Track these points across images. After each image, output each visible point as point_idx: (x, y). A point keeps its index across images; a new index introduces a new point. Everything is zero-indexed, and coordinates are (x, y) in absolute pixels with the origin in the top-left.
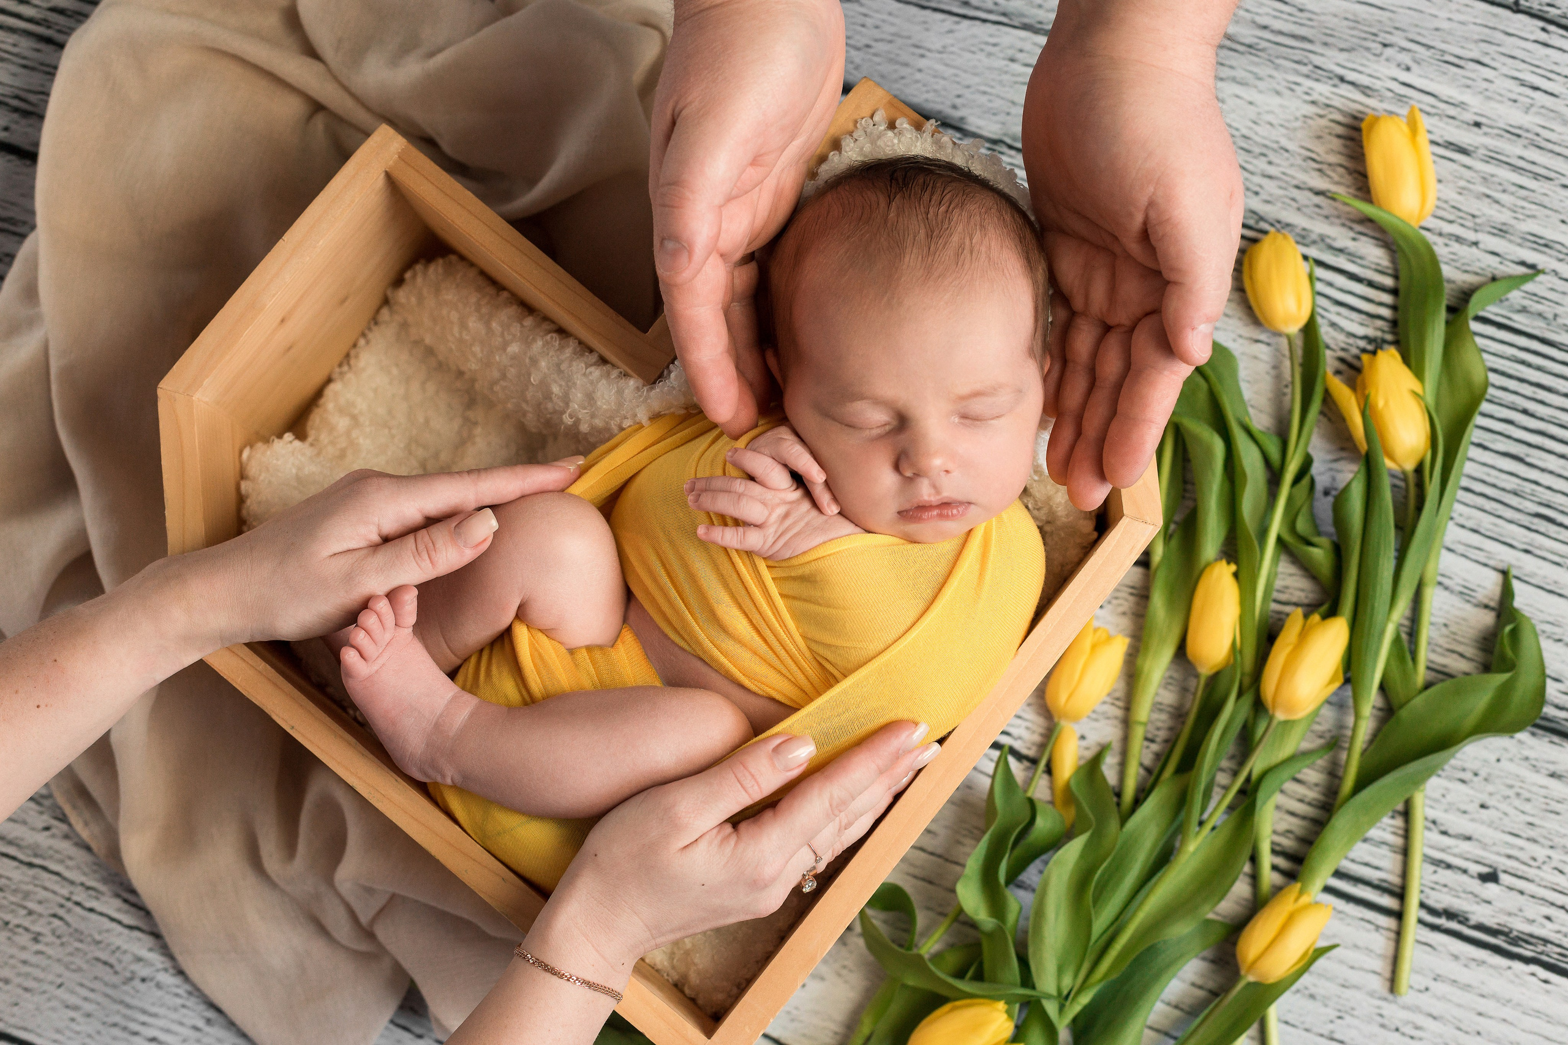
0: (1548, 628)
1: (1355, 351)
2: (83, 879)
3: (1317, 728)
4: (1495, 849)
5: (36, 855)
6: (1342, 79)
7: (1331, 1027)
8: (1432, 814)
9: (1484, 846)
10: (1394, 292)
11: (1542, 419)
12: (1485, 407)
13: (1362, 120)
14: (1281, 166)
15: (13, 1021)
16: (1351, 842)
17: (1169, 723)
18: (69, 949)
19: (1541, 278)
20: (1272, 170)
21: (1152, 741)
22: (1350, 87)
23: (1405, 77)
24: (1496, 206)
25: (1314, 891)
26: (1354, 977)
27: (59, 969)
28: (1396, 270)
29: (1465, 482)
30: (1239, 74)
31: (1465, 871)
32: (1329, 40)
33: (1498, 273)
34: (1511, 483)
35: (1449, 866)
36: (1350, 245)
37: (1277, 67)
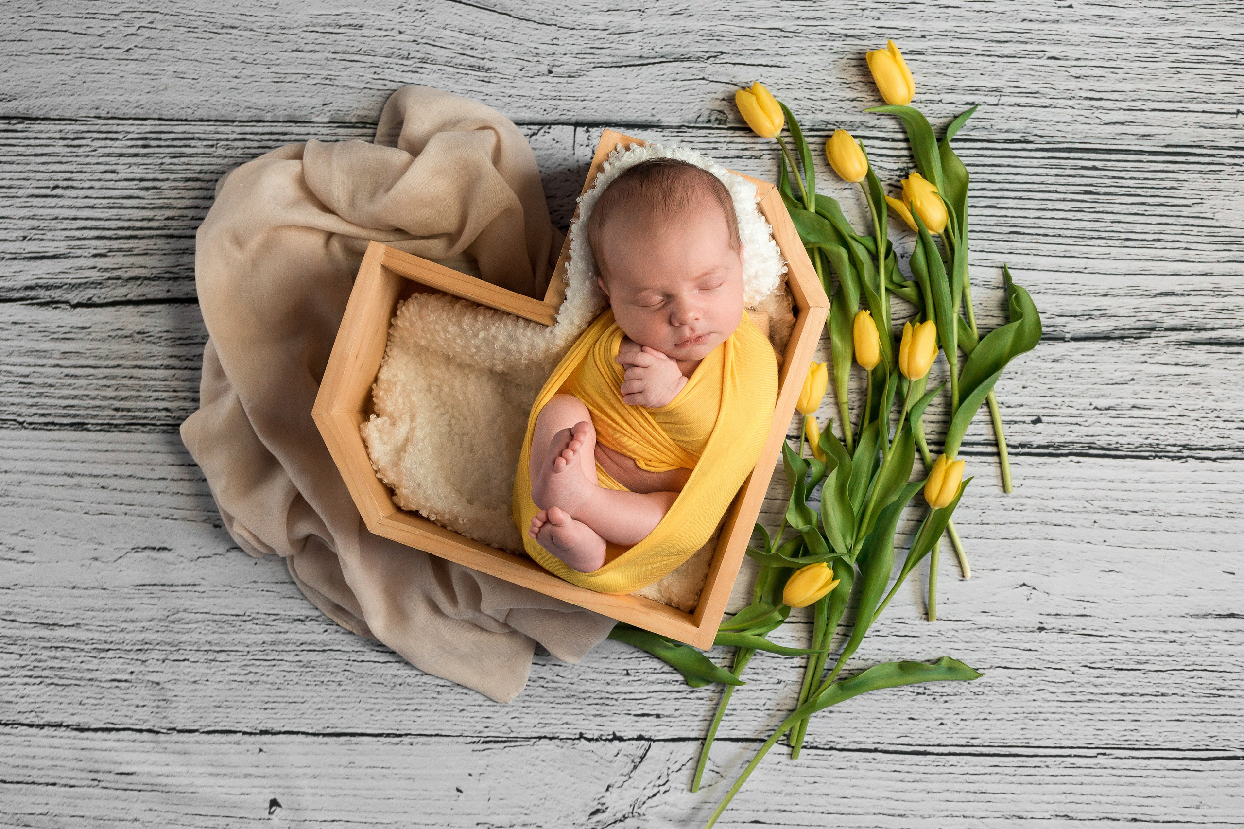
0: (1031, 288)
1: (896, 178)
2: (353, 648)
3: (932, 376)
4: (1036, 406)
5: (325, 646)
6: (846, 36)
7: (981, 518)
8: (1000, 400)
9: (1030, 407)
10: (906, 140)
11: (1000, 182)
12: (971, 185)
13: (865, 54)
14: (830, 91)
15: (342, 726)
16: (965, 427)
17: (858, 398)
18: (358, 683)
19: (979, 108)
20: (826, 96)
21: (852, 409)
22: (852, 39)
23: (878, 24)
24: (945, 77)
25: (954, 456)
26: (985, 491)
27: (356, 694)
28: (903, 128)
29: (970, 228)
30: (794, 50)
31: (1024, 422)
32: (834, 15)
33: (957, 113)
34: (993, 220)
35: (1016, 422)
36: (877, 122)
37: (811, 40)
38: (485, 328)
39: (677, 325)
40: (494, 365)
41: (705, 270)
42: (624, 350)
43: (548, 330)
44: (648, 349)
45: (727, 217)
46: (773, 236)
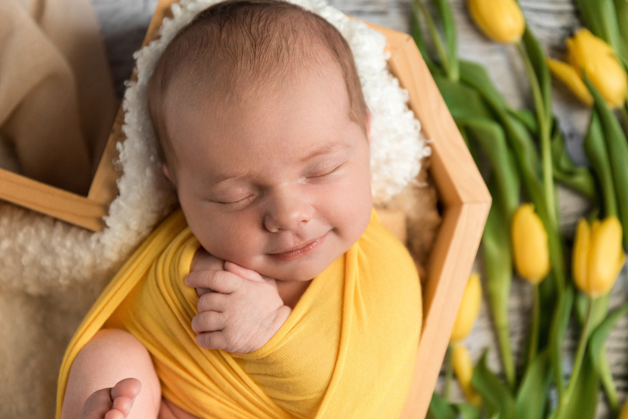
1: (558, 39)
17: (521, 320)
21: (514, 335)
38: (12, 235)
39: (274, 230)
40: (26, 286)
41: (314, 148)
42: (198, 267)
43: (94, 237)
44: (233, 266)
45: (346, 76)
46: (409, 106)
